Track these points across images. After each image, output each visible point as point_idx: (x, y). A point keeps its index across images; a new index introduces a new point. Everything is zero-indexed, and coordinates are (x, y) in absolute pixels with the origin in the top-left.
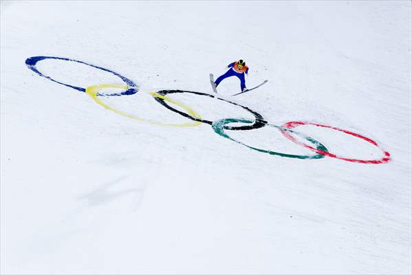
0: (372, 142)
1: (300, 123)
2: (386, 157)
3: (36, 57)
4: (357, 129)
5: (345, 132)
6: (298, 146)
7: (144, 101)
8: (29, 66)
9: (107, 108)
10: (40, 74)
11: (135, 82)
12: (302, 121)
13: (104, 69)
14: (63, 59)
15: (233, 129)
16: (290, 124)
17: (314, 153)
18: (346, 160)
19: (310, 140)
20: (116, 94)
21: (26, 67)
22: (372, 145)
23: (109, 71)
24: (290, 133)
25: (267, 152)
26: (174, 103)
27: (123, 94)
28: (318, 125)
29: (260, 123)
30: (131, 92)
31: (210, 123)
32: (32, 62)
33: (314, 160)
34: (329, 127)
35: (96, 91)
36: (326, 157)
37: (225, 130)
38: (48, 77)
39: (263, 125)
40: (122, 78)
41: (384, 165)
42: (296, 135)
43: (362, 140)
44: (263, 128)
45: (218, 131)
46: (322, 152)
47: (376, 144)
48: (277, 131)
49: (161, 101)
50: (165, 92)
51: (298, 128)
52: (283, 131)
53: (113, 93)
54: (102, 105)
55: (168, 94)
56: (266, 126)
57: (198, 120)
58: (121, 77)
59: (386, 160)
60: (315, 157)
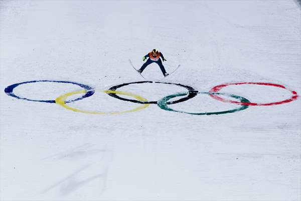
0: (281, 86)
1: (223, 86)
2: (294, 95)
3: (12, 86)
4: (266, 79)
5: (258, 84)
6: (226, 103)
7: (101, 98)
8: (8, 93)
9: (75, 110)
10: (18, 98)
11: (90, 86)
12: (224, 84)
13: (64, 82)
14: (31, 82)
15: (174, 102)
16: (215, 89)
17: (240, 106)
18: (266, 105)
19: (234, 97)
20: (79, 99)
21: (6, 95)
22: (281, 88)
23: (68, 82)
24: (218, 95)
25: (204, 114)
26: (124, 94)
27: (84, 97)
28: (236, 84)
29: (193, 94)
30: (89, 94)
31: (155, 103)
32: (9, 90)
33: (241, 111)
34: (245, 83)
35: (63, 100)
36: (250, 107)
37: (168, 105)
38: (25, 99)
39: (196, 94)
40: (80, 85)
41: (294, 102)
42: (221, 95)
43: (273, 86)
44: (196, 96)
45: (163, 107)
46: (246, 103)
47: (284, 87)
48: (207, 95)
49: (114, 95)
50: (115, 88)
51: (223, 90)
52: (212, 95)
53: (76, 99)
54: (71, 109)
55: (118, 89)
56: (198, 95)
57: (146, 103)
58: (78, 84)
59: (295, 97)
60: (241, 109)
